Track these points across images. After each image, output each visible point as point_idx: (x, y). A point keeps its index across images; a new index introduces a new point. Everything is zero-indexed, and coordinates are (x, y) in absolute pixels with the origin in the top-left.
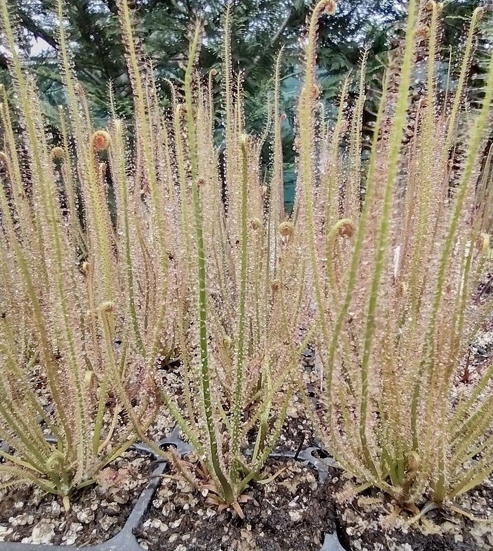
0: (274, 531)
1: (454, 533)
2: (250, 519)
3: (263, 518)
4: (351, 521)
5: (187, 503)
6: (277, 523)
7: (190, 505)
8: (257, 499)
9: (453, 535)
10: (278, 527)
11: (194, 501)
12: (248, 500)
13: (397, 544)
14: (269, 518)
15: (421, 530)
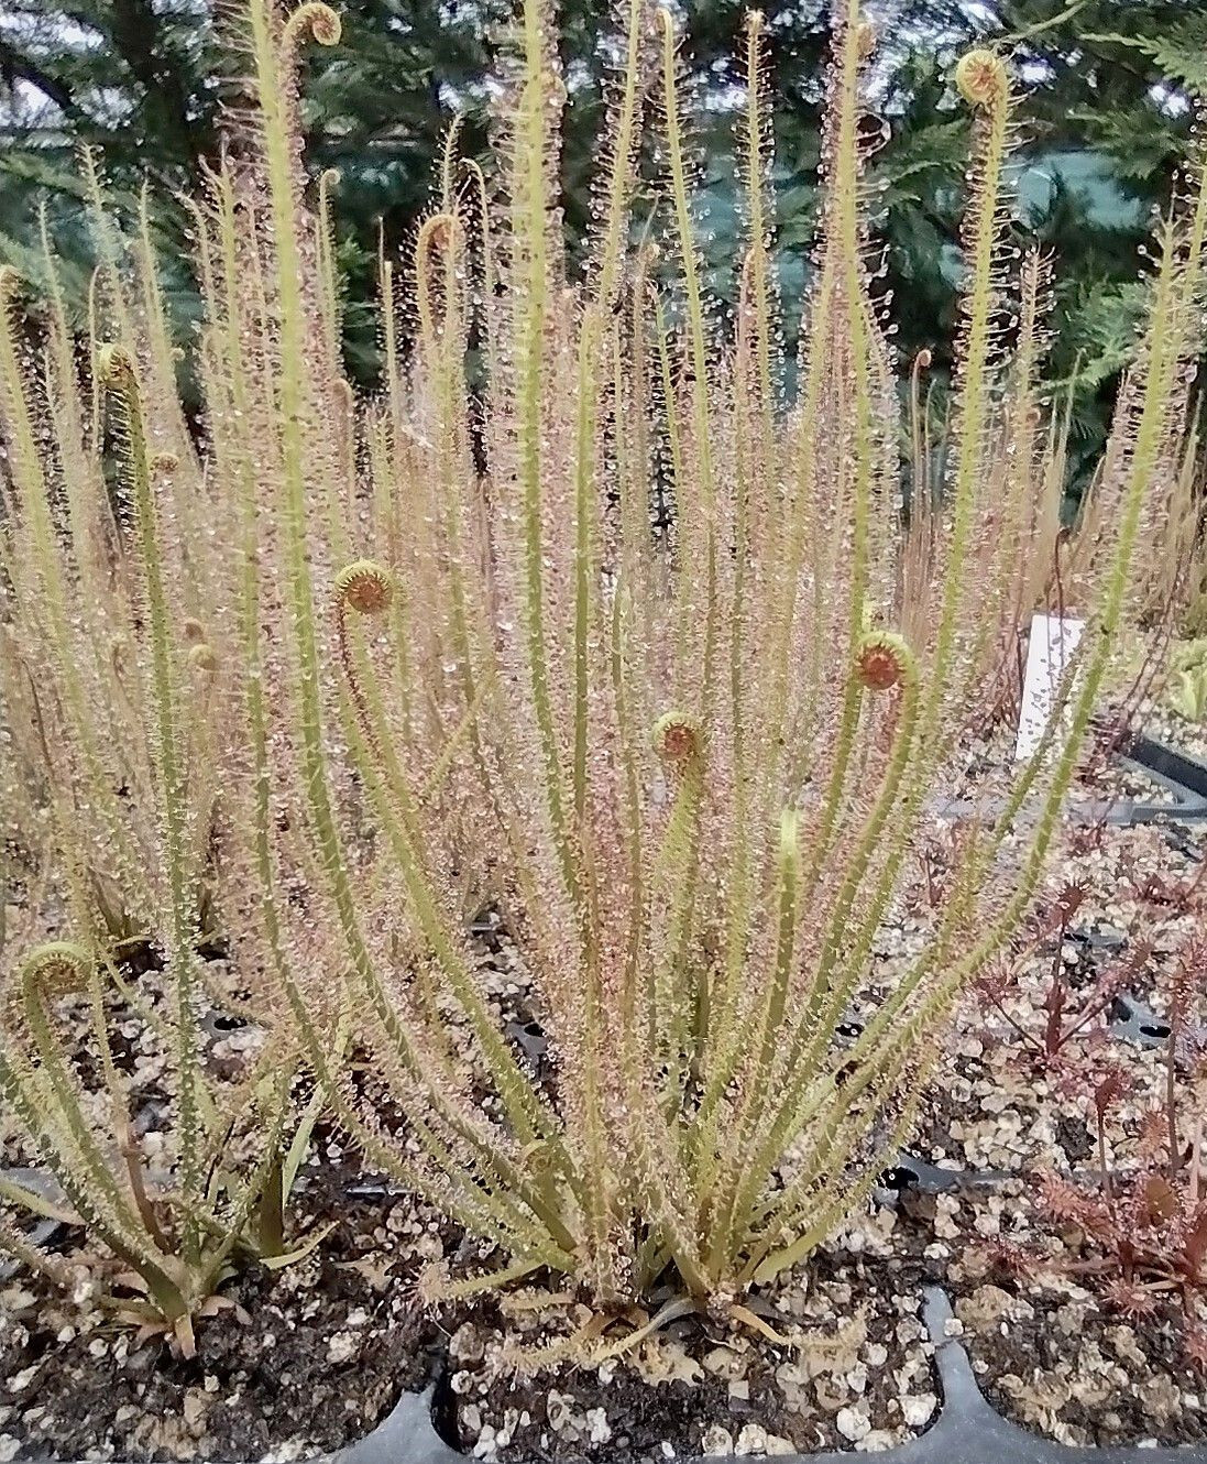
0: (273, 1391)
1: (728, 1376)
2: (210, 1358)
3: (246, 1355)
4: (467, 1356)
5: (71, 1324)
6: (283, 1368)
7: (77, 1330)
8: (247, 1305)
9: (726, 1383)
10: (286, 1379)
11: (90, 1318)
12: (221, 1310)
13: (574, 1412)
14: (264, 1355)
15: (643, 1371)
